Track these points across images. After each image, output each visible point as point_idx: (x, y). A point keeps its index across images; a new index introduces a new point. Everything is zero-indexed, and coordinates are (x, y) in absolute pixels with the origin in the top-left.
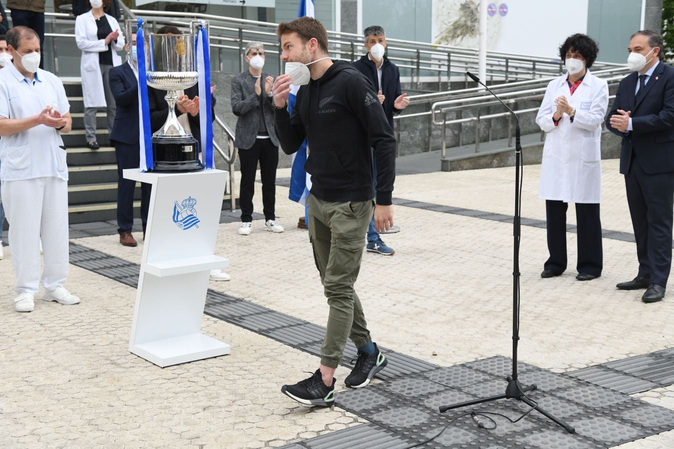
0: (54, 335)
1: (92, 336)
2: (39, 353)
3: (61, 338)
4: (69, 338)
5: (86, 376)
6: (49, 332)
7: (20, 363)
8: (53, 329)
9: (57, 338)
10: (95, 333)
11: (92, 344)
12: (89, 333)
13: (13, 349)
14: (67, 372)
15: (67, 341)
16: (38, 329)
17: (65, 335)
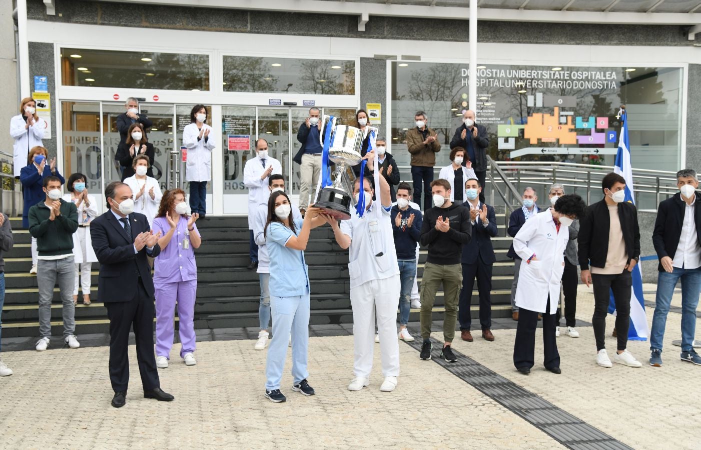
0: (381, 407)
1: (406, 412)
2: (365, 420)
3: (385, 410)
4: (390, 411)
5: (387, 444)
6: (379, 404)
7: (349, 426)
8: (382, 402)
9: (382, 410)
10: (410, 410)
11: (403, 417)
12: (406, 409)
13: (350, 415)
14: (376, 439)
15: (387, 413)
16: (373, 401)
17: (388, 408)
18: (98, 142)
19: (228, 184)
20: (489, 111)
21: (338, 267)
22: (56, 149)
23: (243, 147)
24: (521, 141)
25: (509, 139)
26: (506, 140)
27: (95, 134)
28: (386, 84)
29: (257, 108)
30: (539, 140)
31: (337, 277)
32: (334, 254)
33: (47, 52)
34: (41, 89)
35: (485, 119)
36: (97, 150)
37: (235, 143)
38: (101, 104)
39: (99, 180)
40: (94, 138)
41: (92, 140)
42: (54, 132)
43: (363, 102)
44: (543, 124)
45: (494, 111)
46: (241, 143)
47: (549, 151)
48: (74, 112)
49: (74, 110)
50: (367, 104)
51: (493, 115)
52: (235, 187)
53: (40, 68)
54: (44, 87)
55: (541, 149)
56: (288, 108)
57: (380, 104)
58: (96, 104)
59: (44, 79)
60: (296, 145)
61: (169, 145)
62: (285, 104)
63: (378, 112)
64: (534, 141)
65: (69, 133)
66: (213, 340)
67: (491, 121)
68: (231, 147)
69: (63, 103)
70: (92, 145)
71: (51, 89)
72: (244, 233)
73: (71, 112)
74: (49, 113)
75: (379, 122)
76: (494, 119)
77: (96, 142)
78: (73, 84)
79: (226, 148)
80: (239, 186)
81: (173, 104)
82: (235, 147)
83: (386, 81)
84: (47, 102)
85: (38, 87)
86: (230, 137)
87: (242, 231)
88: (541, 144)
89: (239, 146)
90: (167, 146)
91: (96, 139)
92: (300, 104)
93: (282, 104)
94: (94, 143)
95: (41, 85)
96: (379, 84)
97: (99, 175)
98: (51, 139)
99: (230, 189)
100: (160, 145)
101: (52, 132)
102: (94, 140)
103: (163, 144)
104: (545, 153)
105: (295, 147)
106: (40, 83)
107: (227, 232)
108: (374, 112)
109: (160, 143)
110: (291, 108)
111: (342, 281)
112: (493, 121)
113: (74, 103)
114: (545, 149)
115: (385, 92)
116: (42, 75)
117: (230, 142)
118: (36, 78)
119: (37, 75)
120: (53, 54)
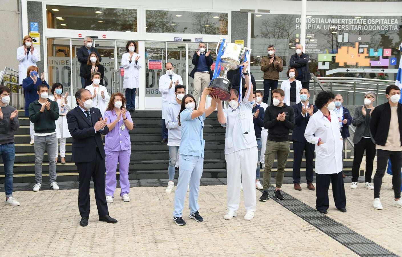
0: (245, 229)
1: (260, 233)
2: (235, 237)
3: (247, 232)
4: (250, 232)
5: (249, 252)
6: (243, 228)
7: (225, 241)
8: (245, 226)
9: (245, 231)
10: (263, 232)
11: (259, 237)
12: (260, 231)
13: (225, 234)
14: (242, 249)
16: (239, 226)
17: (249, 230)
18: (69, 63)
19: (148, 90)
20: (313, 45)
21: (217, 143)
22: (44, 68)
23: (157, 67)
24: (334, 64)
25: (326, 63)
26: (324, 63)
27: (67, 58)
28: (247, 28)
29: (166, 43)
30: (345, 63)
31: (216, 149)
32: (214, 134)
33: (38, 7)
34: (34, 30)
35: (310, 50)
36: (68, 68)
37: (152, 65)
38: (71, 40)
39: (69, 87)
40: (66, 61)
41: (65, 62)
42: (42, 57)
43: (233, 39)
44: (348, 53)
45: (316, 45)
46: (156, 64)
47: (351, 71)
48: (54, 45)
49: (54, 44)
50: (235, 40)
51: (316, 47)
52: (153, 92)
53: (34, 17)
54: (36, 29)
55: (346, 69)
56: (186, 43)
57: (243, 41)
58: (68, 39)
59: (36, 24)
60: (191, 67)
61: (112, 66)
62: (184, 40)
64: (341, 64)
65: (52, 58)
66: (140, 186)
67: (314, 51)
68: (150, 67)
69: (48, 39)
70: (65, 65)
71: (41, 30)
72: (158, 121)
73: (52, 45)
74: (39, 45)
76: (316, 50)
77: (67, 64)
78: (53, 27)
79: (147, 68)
80: (155, 92)
81: (115, 40)
82: (153, 67)
83: (247, 26)
84: (38, 39)
85: (32, 29)
86: (150, 61)
87: (157, 120)
88: (346, 66)
89: (155, 67)
90: (111, 67)
91: (67, 62)
92: (193, 40)
93: (182, 41)
94: (66, 64)
95: (35, 28)
96: (243, 28)
97: (69, 84)
98: (40, 62)
99: (149, 93)
100: (107, 66)
101: (41, 57)
102: (66, 62)
103: (109, 65)
104: (349, 72)
105: (190, 67)
106: (34, 27)
107: (148, 120)
109: (107, 64)
110: (188, 43)
111: (219, 151)
112: (316, 51)
113: (54, 39)
114: (349, 69)
115: (246, 33)
116: (35, 22)
117: (150, 64)
118: (32, 23)
119: (32, 22)
120: (42, 9)
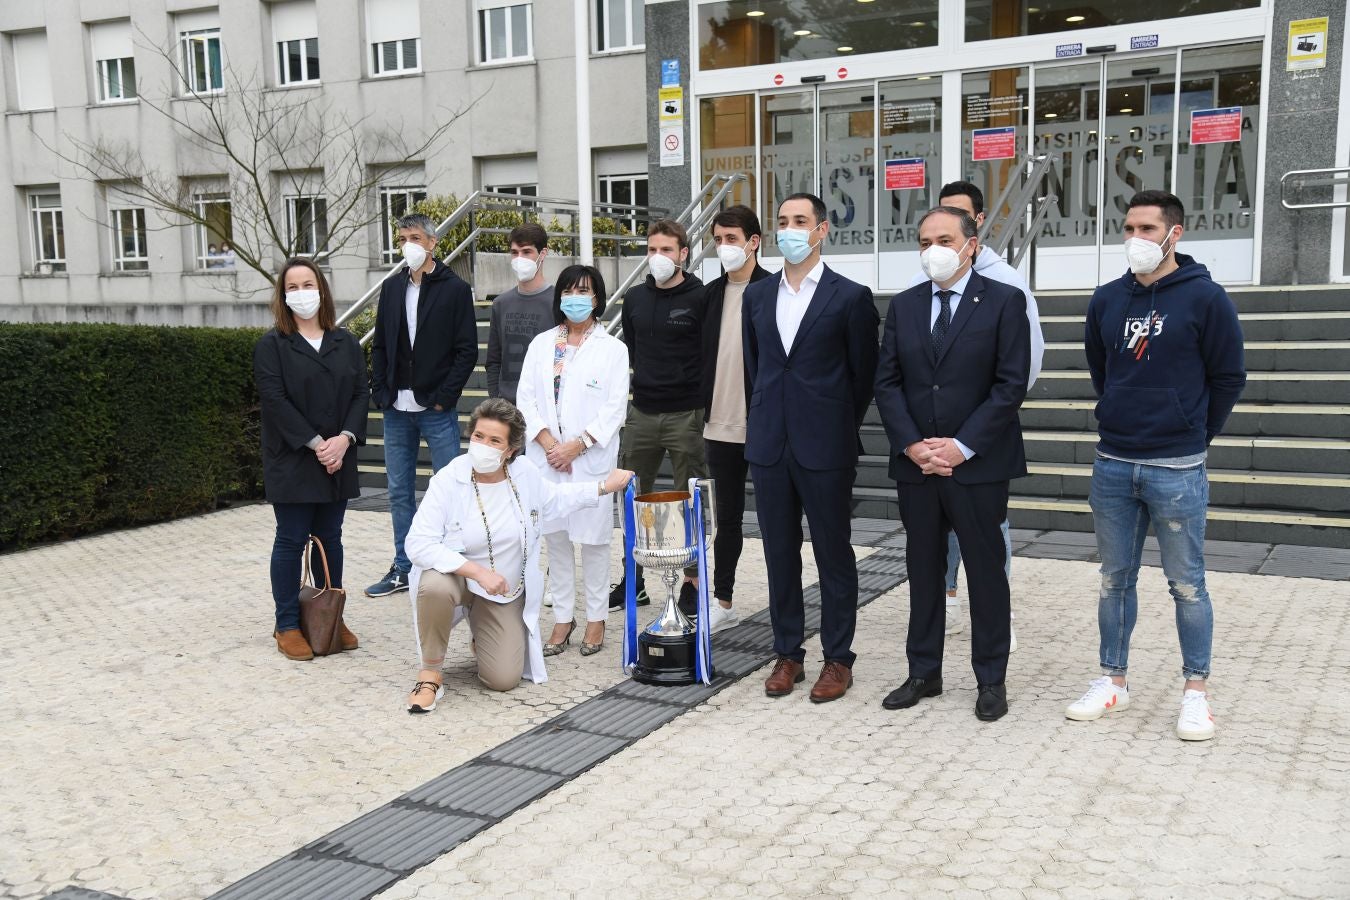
18: (752, 164)
22: (690, 182)
23: (1000, 151)
27: (748, 150)
29: (1032, 68)
34: (670, 81)
36: (751, 179)
37: (986, 145)
38: (757, 96)
40: (746, 157)
42: (687, 153)
43: (1282, 20)
46: (996, 144)
50: (1291, 23)
53: (670, 46)
54: (675, 78)
56: (1098, 60)
57: (1326, 19)
58: (750, 96)
59: (674, 63)
62: (1089, 51)
63: (1320, 39)
68: (978, 154)
69: (706, 101)
71: (684, 79)
74: (680, 122)
75: (1321, 63)
77: (748, 165)
81: (873, 79)
82: (987, 152)
84: (678, 104)
85: (666, 79)
86: (976, 133)
89: (993, 151)
90: (862, 163)
91: (749, 159)
92: (1123, 46)
93: (1084, 53)
94: (746, 167)
95: (671, 75)
98: (679, 167)
101: (684, 151)
102: (746, 162)
106: (670, 72)
108: (1309, 41)
110: (1107, 59)
116: (672, 58)
117: (977, 144)
118: (665, 63)
119: (666, 59)
120: (688, 19)
